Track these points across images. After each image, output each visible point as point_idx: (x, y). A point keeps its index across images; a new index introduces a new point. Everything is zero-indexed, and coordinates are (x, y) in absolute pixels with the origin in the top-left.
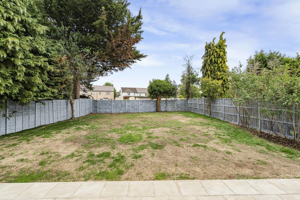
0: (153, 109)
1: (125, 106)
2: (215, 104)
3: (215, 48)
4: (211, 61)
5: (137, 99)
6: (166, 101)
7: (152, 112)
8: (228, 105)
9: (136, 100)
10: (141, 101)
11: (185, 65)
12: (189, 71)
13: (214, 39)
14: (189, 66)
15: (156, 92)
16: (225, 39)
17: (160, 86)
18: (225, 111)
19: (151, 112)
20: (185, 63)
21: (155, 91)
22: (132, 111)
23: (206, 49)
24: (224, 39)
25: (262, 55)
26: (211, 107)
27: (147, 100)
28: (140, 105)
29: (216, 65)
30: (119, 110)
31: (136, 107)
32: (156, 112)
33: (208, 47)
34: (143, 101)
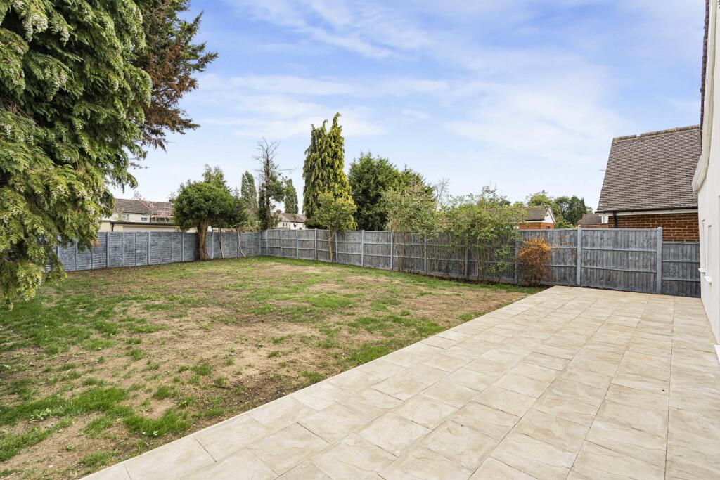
0: (186, 255)
1: (106, 250)
2: (344, 239)
3: (329, 139)
4: (323, 161)
5: (118, 229)
6: (218, 235)
7: (185, 262)
8: (373, 241)
9: (114, 230)
10: (154, 234)
11: (259, 157)
12: (267, 172)
13: (325, 122)
14: (268, 161)
15: (202, 213)
16: (341, 127)
17: (214, 201)
18: (365, 250)
19: (181, 262)
20: (260, 153)
21: (199, 209)
22: (127, 261)
23: (314, 139)
24: (338, 126)
25: (371, 160)
26: (335, 245)
27: (170, 233)
28: (153, 245)
29: (331, 170)
30: (85, 261)
31: (138, 251)
32: (192, 262)
33: (317, 134)
34: (159, 234)
